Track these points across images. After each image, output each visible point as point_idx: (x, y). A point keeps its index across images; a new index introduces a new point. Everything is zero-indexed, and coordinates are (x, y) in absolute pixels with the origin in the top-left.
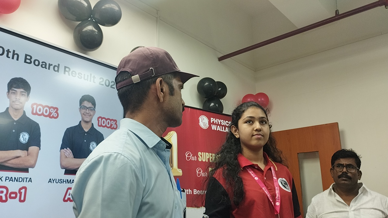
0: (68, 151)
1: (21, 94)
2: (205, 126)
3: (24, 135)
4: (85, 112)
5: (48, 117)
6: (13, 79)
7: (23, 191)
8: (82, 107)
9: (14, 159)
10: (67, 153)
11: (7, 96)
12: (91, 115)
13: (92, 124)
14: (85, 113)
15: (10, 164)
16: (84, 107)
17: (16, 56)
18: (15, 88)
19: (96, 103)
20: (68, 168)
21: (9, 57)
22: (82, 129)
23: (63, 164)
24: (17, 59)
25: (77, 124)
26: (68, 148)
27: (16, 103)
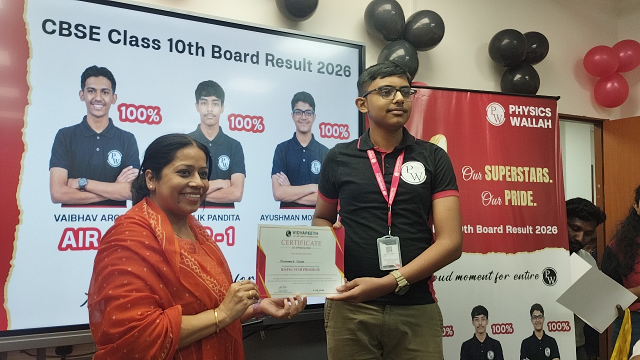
0: (281, 176)
1: (214, 104)
2: (498, 121)
3: (223, 159)
4: (300, 118)
5: (251, 132)
6: (200, 84)
7: (230, 232)
8: (295, 111)
9: (215, 192)
10: (280, 179)
11: (197, 108)
12: (309, 122)
13: (312, 135)
14: (301, 121)
15: (211, 198)
16: (298, 111)
17: (200, 50)
18: (205, 96)
19: (315, 103)
20: (284, 200)
21: (192, 54)
22: (298, 144)
23: (276, 195)
24: (203, 55)
25: (291, 137)
26: (281, 173)
27: (209, 117)
